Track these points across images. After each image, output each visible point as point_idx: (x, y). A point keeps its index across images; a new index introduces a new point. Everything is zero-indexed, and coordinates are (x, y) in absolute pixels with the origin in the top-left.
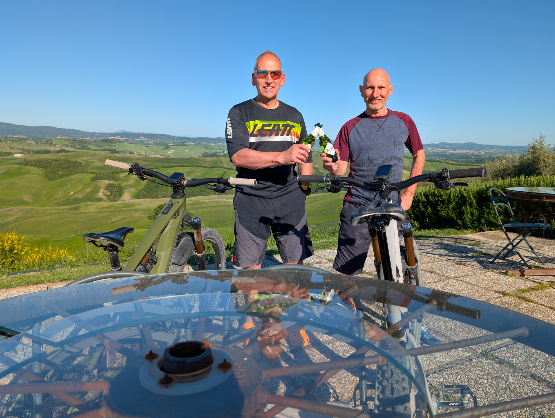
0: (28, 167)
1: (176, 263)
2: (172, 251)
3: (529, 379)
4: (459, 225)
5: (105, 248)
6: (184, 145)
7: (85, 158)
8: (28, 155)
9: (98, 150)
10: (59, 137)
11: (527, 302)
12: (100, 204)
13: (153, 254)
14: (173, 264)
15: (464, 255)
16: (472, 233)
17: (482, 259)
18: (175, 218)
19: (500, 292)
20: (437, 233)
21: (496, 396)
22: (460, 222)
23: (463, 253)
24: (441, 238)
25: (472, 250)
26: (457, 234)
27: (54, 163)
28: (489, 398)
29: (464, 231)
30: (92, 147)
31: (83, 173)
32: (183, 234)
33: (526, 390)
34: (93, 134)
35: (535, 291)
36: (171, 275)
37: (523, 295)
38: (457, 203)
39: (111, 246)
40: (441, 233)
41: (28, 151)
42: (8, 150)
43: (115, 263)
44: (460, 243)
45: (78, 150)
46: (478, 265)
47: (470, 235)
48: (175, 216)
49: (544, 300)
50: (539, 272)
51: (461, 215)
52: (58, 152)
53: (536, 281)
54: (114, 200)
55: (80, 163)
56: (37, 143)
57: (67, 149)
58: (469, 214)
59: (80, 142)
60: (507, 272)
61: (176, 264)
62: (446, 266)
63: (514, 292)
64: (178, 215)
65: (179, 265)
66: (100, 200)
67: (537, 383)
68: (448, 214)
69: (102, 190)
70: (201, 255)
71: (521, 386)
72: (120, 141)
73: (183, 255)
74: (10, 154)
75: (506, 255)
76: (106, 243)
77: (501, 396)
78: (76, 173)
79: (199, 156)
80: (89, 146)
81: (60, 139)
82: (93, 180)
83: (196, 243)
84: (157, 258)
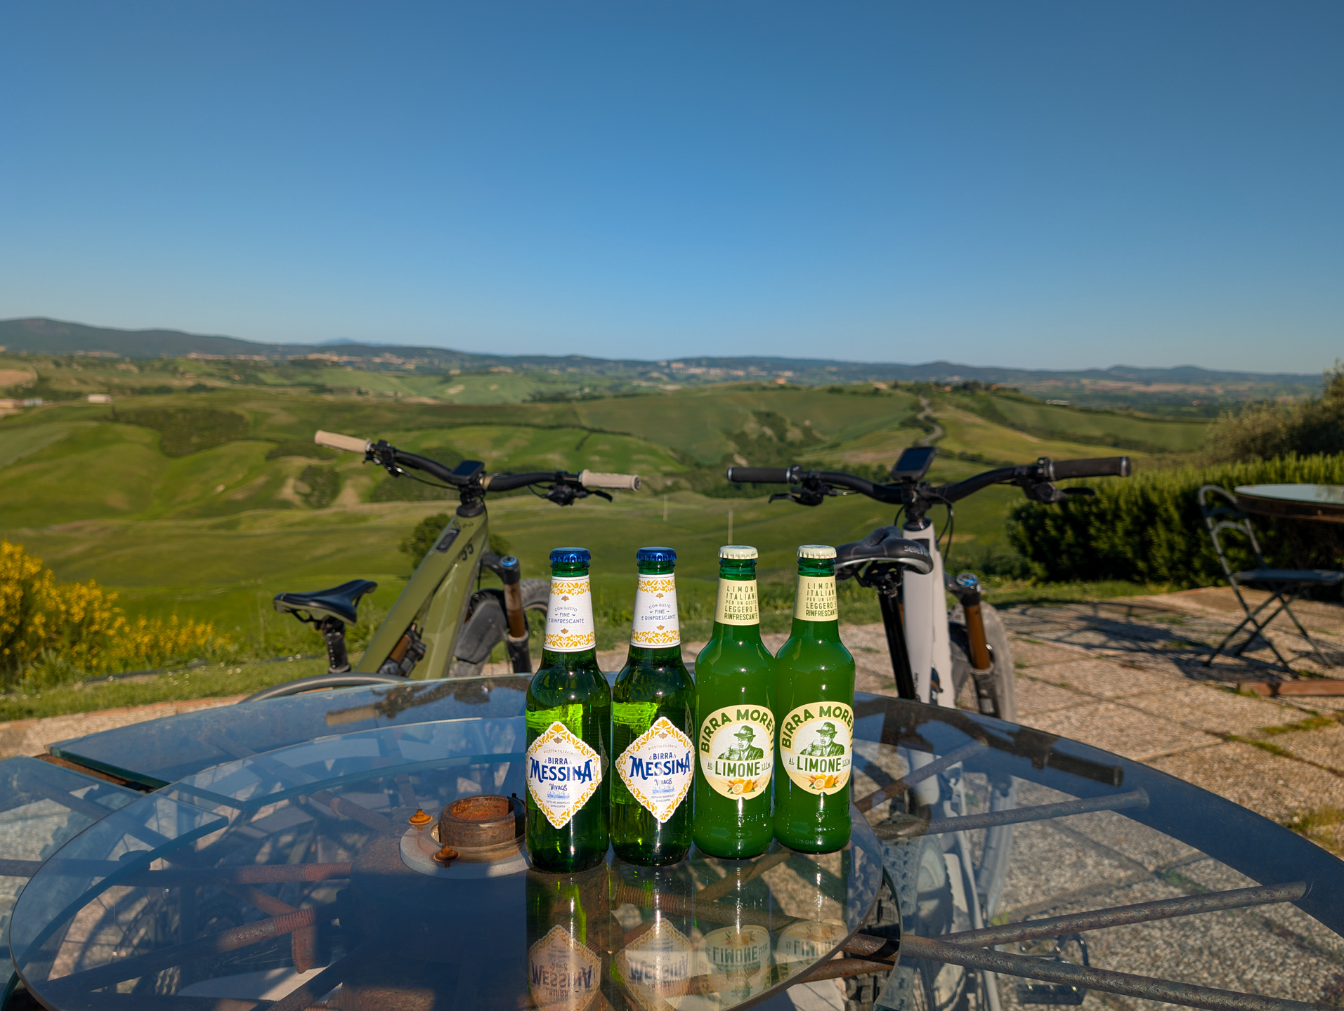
0: (120, 428)
1: (466, 657)
2: (458, 631)
3: (1258, 929)
4: (1141, 573)
5: (319, 624)
6: (488, 373)
7: (253, 405)
8: (120, 397)
9: (282, 385)
10: (193, 355)
11: (1278, 758)
12: (286, 515)
13: (416, 638)
14: (459, 659)
15: (1143, 645)
16: (1169, 592)
17: (1184, 657)
18: (465, 559)
19: (1216, 734)
20: (1085, 592)
21: (1178, 965)
22: (1141, 565)
23: (1142, 639)
24: (1094, 606)
25: (1166, 634)
26: (1131, 594)
27: (180, 416)
28: (1161, 970)
29: (1152, 587)
30: (269, 378)
31: (248, 439)
32: (482, 594)
33: (1248, 953)
34: (271, 348)
35: (1300, 732)
36: (455, 683)
37: (1270, 741)
38: (1136, 520)
39: (331, 620)
40: (1093, 592)
41: (121, 389)
42: (75, 386)
43: (339, 658)
44: (1137, 616)
45: (238, 386)
46: (1174, 669)
47: (1165, 598)
48: (463, 555)
49: (1321, 754)
50: (1317, 687)
51: (1144, 549)
52: (190, 390)
53: (1307, 707)
54: (320, 506)
55: (240, 418)
56: (141, 368)
57: (210, 383)
58: (1164, 545)
59: (243, 367)
60: (1239, 686)
61: (465, 660)
62: (1096, 671)
63: (1250, 734)
64: (471, 553)
65: (472, 663)
66: (286, 505)
67: (1274, 938)
68: (1113, 546)
69: (291, 482)
70: (520, 639)
71: (1237, 945)
72: (335, 364)
73: (481, 640)
74: (78, 395)
75: (1244, 647)
76: (321, 614)
77: (1188, 965)
78: (230, 440)
79: (524, 401)
80: (262, 376)
81: (197, 360)
82: (271, 456)
83: (509, 614)
84: (425, 646)
